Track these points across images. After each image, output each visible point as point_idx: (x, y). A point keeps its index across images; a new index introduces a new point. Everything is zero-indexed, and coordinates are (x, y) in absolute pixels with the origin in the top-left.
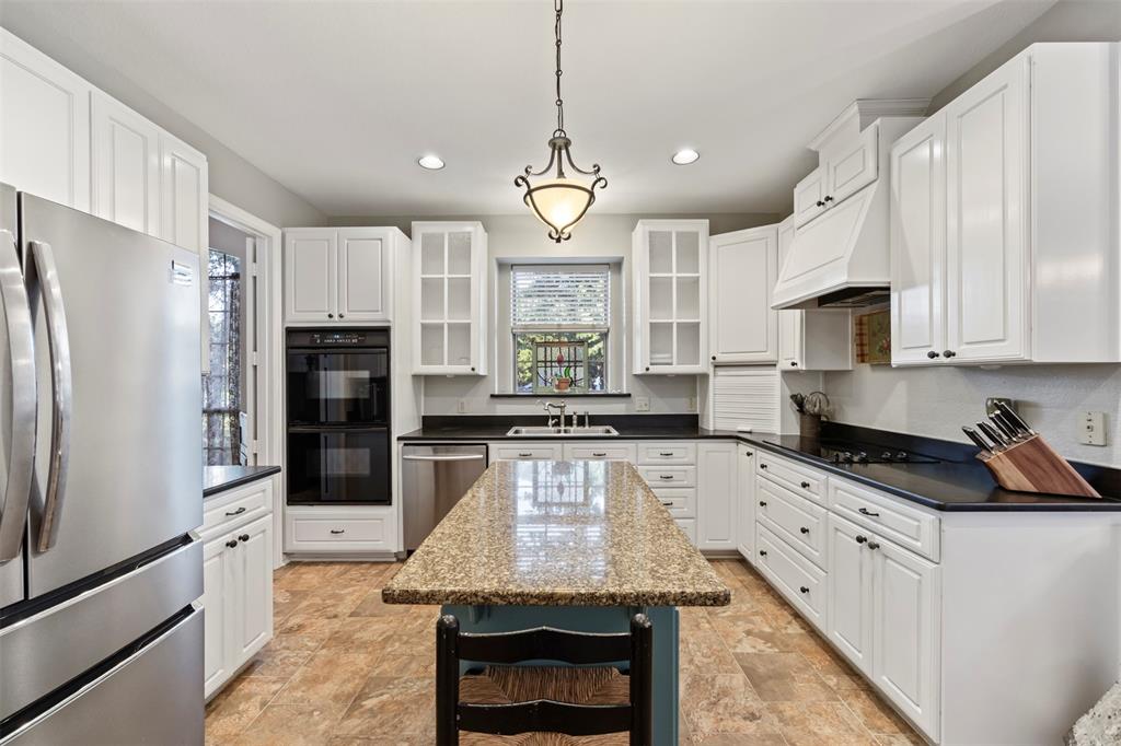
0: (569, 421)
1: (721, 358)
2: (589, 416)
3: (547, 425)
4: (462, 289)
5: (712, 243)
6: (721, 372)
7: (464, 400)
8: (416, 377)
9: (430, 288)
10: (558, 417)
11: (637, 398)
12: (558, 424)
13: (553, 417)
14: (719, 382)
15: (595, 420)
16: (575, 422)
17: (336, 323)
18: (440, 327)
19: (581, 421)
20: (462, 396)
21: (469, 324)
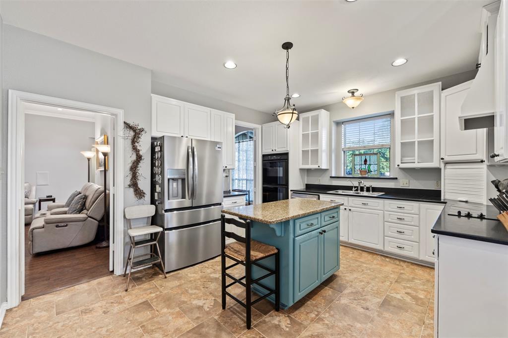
0: (362, 189)
1: (447, 159)
2: (372, 188)
3: (352, 190)
4: (316, 136)
5: (442, 94)
6: (448, 166)
7: (320, 178)
8: (301, 169)
9: (305, 136)
10: (357, 187)
11: (401, 180)
12: (357, 190)
13: (355, 187)
14: (448, 173)
15: (375, 190)
16: (365, 190)
17: (274, 152)
18: (308, 151)
19: (368, 190)
20: (320, 177)
21: (318, 149)
